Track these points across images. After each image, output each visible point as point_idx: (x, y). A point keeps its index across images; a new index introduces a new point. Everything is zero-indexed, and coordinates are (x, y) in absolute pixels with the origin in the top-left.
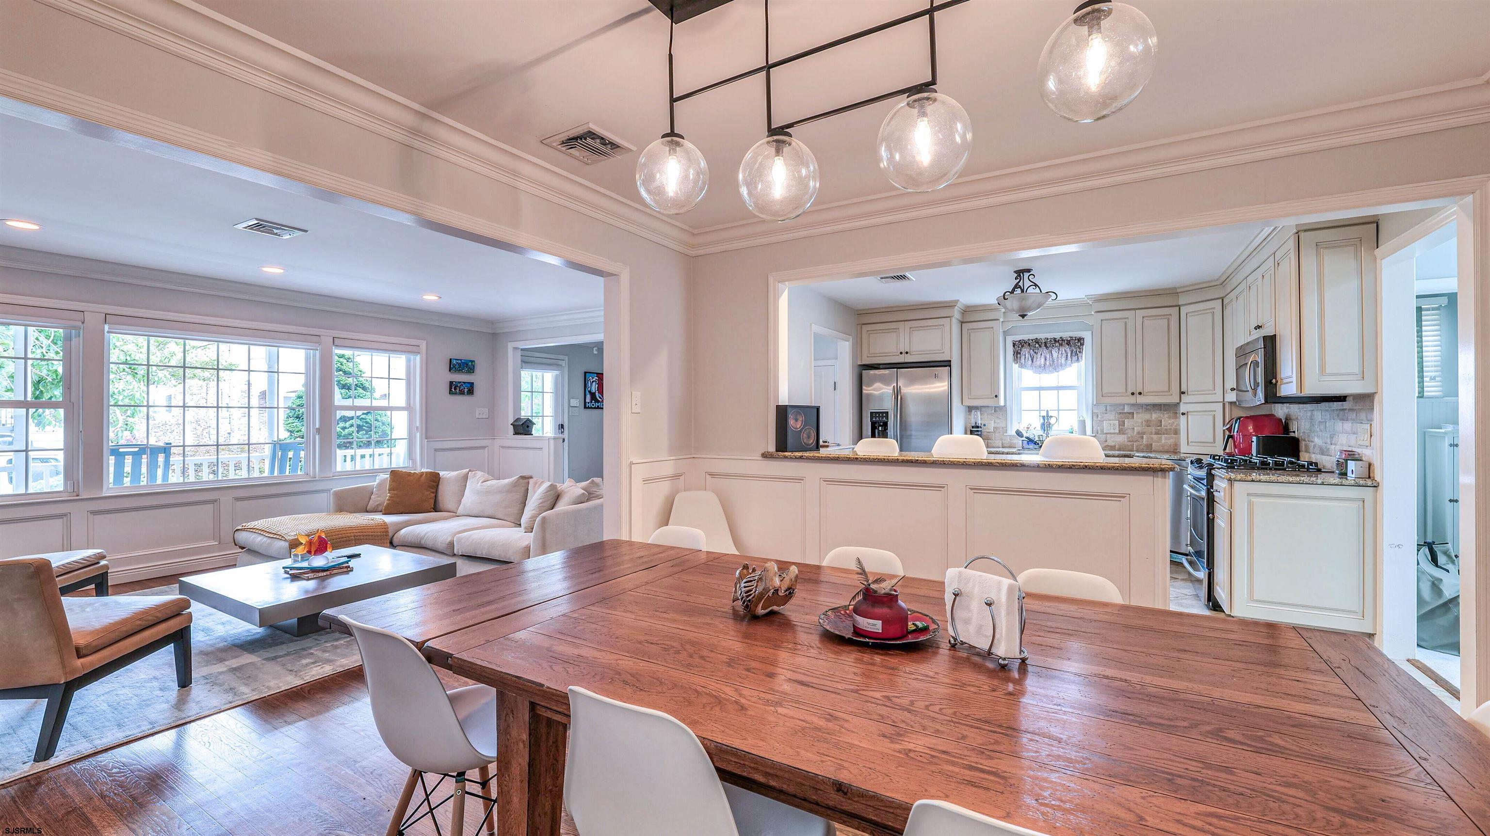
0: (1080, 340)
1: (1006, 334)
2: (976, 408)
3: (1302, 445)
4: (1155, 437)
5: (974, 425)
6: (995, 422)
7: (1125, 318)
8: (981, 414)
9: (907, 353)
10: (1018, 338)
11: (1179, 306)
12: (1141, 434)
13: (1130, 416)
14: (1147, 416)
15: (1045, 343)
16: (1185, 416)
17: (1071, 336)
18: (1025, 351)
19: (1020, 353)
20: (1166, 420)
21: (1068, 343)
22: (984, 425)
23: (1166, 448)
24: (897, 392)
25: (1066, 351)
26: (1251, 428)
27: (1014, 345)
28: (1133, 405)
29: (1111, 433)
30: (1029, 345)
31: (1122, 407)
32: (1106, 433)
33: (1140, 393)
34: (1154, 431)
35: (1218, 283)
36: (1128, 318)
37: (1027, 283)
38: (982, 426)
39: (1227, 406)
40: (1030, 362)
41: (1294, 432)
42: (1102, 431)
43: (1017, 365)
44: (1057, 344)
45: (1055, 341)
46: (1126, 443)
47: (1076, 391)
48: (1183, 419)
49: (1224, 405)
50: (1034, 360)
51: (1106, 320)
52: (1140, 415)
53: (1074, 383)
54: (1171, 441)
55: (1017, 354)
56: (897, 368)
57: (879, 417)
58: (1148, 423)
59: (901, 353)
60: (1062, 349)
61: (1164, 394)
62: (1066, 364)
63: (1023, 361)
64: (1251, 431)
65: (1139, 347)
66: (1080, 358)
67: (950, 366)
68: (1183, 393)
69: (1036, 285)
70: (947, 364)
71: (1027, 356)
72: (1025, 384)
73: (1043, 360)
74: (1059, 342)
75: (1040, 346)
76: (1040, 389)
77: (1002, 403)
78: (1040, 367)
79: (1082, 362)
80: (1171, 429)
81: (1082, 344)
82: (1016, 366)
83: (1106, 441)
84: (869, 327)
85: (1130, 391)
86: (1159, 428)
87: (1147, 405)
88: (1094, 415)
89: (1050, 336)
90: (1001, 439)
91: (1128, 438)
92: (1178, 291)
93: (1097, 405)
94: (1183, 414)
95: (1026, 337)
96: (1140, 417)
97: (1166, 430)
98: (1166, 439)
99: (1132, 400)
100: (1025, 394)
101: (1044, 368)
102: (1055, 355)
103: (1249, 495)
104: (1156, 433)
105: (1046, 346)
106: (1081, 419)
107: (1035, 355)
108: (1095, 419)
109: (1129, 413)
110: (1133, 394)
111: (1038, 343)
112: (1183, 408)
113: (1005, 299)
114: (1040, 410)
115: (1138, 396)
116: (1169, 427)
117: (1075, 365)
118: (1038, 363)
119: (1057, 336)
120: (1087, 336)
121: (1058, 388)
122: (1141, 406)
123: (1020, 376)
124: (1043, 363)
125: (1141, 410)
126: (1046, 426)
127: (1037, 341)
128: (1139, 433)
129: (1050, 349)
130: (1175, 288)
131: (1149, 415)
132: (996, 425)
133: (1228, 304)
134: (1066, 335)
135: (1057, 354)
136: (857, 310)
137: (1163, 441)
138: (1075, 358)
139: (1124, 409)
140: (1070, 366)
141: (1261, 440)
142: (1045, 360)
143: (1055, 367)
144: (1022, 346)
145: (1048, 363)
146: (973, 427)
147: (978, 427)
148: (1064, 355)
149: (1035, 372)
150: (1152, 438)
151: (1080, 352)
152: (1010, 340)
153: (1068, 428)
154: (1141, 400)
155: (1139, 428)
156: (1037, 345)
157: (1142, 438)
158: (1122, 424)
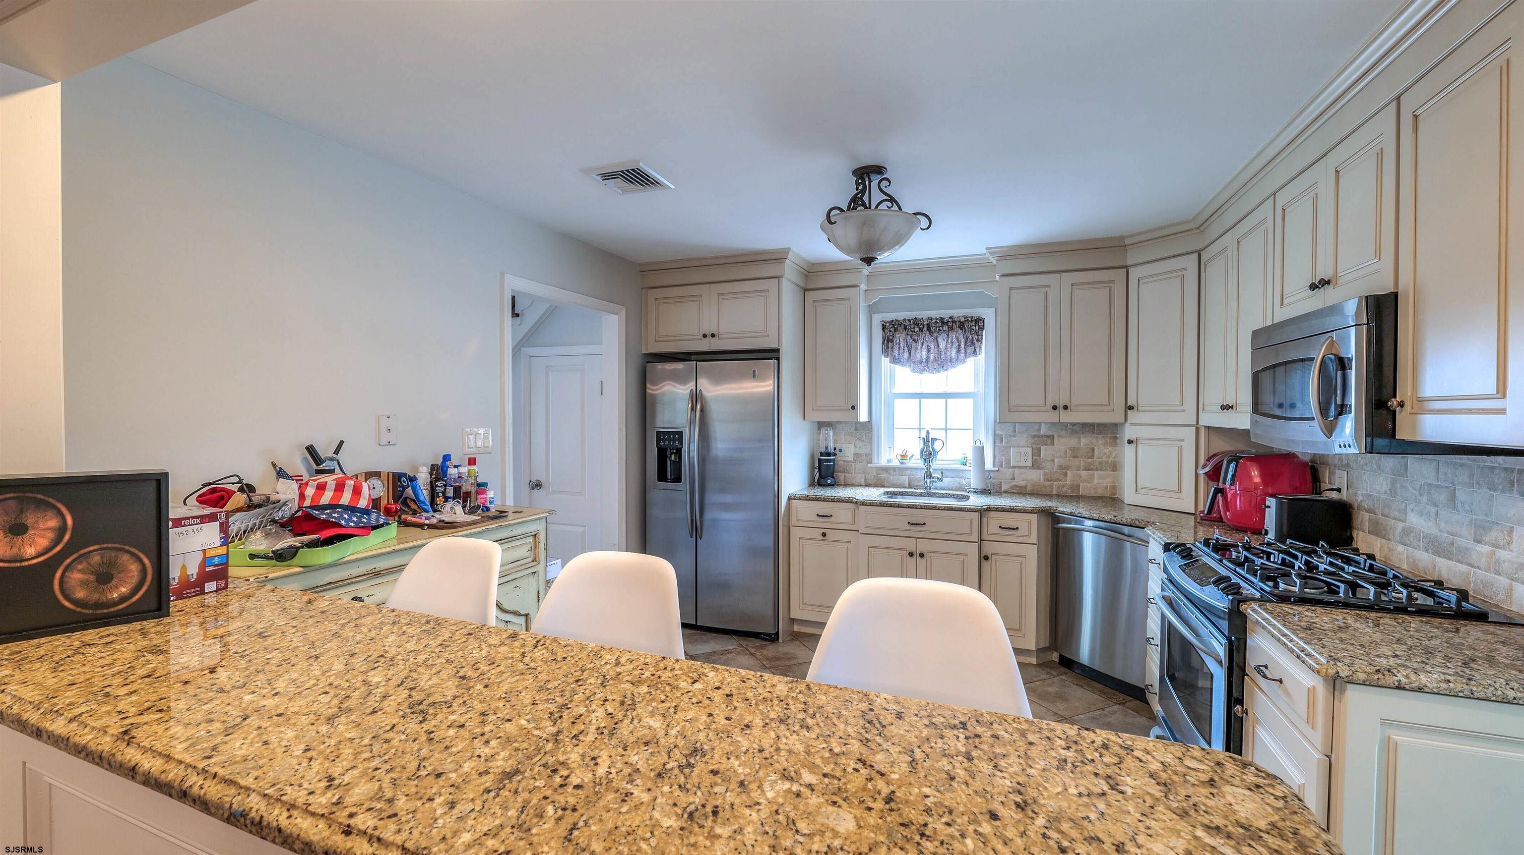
0: (979, 322)
1: (872, 310)
2: (829, 425)
3: (1362, 519)
4: (1084, 473)
5: (823, 450)
6: (855, 446)
7: (1046, 286)
8: (835, 434)
9: (713, 335)
10: (890, 316)
11: (1126, 267)
12: (1064, 469)
13: (1049, 441)
14: (1073, 442)
15: (928, 325)
16: (1133, 446)
17: (966, 314)
18: (900, 337)
19: (892, 341)
20: (1102, 450)
21: (962, 326)
22: (841, 451)
23: (1100, 492)
24: (696, 397)
25: (957, 338)
26: (1256, 475)
27: (884, 327)
28: (1053, 424)
29: (1020, 467)
30: (905, 328)
31: (1037, 427)
32: (1014, 467)
33: (1066, 407)
34: (1082, 464)
35: (1192, 226)
36: (1049, 286)
37: (877, 197)
38: (837, 452)
39: (1202, 432)
40: (906, 355)
41: (1339, 490)
42: (1008, 462)
43: (888, 359)
44: (945, 328)
45: (943, 322)
46: (1042, 482)
47: (971, 400)
48: (1129, 450)
49: (1197, 430)
50: (913, 352)
51: (1018, 288)
52: (1063, 440)
53: (969, 388)
54: (1107, 482)
55: (888, 342)
56: (697, 361)
57: (669, 440)
58: (1075, 453)
59: (705, 336)
60: (953, 335)
61: (1100, 408)
62: (957, 359)
63: (896, 353)
64: (1257, 480)
65: (1066, 334)
66: (978, 350)
67: (778, 359)
68: (1131, 408)
69: (892, 200)
70: (773, 354)
71: (902, 345)
72: (899, 389)
73: (924, 352)
74: (948, 325)
75: (921, 331)
76: (921, 396)
77: (863, 417)
78: (921, 362)
79: (981, 357)
80: (1107, 462)
81: (982, 328)
82: (885, 361)
83: (1014, 479)
84: (659, 293)
85: (1050, 404)
86: (1090, 460)
87: (1073, 425)
88: (997, 439)
89: (935, 314)
90: (864, 472)
91: (1045, 474)
92: (1127, 242)
93: (1001, 422)
94: (1130, 442)
95: (900, 316)
96: (1063, 444)
97: (1100, 463)
98: (1100, 477)
99: (1053, 417)
100: (899, 403)
101: (924, 366)
102: (942, 344)
103: (1386, 723)
104: (1086, 469)
105: (929, 330)
106: (978, 444)
107: (914, 344)
108: (998, 444)
109: (1048, 437)
110: (1055, 408)
111: (917, 325)
112: (1129, 432)
113: (831, 223)
114: (920, 429)
115: (1062, 411)
116: (1104, 459)
117: (971, 360)
118: (918, 356)
119: (946, 314)
120: (988, 315)
121: (946, 396)
122: (1064, 426)
123: (892, 376)
124: (924, 356)
125: (1064, 433)
126: (928, 454)
127: (916, 322)
128: (1060, 467)
129: (935, 334)
130: (1122, 238)
131: (1076, 440)
132: (857, 451)
133: (1210, 260)
134: (958, 313)
135: (945, 343)
136: (640, 265)
137: (1096, 481)
138: (970, 350)
139: (1040, 429)
140: (964, 361)
141: (1285, 507)
142: (929, 351)
143: (941, 363)
144: (896, 330)
145: (932, 357)
146: (822, 454)
147: (829, 454)
148: (956, 344)
149: (914, 371)
150: (1080, 477)
151: (978, 340)
152: (878, 319)
153: (960, 457)
154: (1067, 417)
155: (1062, 460)
156: (917, 329)
157: (1066, 475)
158: (1037, 453)
